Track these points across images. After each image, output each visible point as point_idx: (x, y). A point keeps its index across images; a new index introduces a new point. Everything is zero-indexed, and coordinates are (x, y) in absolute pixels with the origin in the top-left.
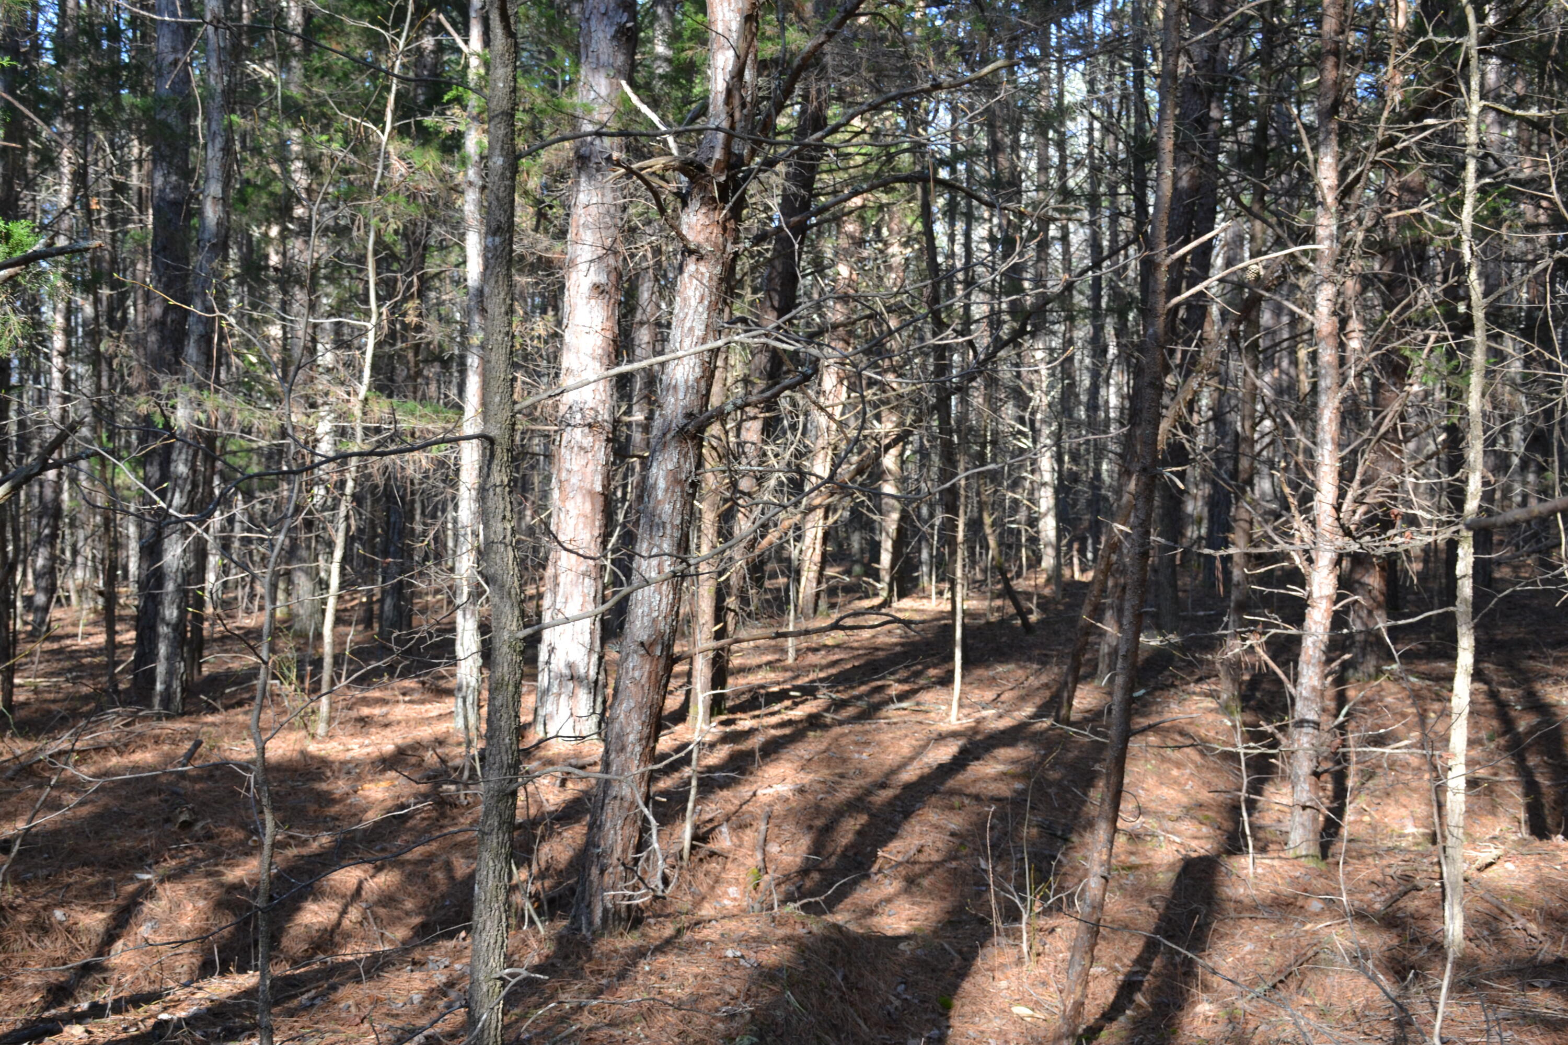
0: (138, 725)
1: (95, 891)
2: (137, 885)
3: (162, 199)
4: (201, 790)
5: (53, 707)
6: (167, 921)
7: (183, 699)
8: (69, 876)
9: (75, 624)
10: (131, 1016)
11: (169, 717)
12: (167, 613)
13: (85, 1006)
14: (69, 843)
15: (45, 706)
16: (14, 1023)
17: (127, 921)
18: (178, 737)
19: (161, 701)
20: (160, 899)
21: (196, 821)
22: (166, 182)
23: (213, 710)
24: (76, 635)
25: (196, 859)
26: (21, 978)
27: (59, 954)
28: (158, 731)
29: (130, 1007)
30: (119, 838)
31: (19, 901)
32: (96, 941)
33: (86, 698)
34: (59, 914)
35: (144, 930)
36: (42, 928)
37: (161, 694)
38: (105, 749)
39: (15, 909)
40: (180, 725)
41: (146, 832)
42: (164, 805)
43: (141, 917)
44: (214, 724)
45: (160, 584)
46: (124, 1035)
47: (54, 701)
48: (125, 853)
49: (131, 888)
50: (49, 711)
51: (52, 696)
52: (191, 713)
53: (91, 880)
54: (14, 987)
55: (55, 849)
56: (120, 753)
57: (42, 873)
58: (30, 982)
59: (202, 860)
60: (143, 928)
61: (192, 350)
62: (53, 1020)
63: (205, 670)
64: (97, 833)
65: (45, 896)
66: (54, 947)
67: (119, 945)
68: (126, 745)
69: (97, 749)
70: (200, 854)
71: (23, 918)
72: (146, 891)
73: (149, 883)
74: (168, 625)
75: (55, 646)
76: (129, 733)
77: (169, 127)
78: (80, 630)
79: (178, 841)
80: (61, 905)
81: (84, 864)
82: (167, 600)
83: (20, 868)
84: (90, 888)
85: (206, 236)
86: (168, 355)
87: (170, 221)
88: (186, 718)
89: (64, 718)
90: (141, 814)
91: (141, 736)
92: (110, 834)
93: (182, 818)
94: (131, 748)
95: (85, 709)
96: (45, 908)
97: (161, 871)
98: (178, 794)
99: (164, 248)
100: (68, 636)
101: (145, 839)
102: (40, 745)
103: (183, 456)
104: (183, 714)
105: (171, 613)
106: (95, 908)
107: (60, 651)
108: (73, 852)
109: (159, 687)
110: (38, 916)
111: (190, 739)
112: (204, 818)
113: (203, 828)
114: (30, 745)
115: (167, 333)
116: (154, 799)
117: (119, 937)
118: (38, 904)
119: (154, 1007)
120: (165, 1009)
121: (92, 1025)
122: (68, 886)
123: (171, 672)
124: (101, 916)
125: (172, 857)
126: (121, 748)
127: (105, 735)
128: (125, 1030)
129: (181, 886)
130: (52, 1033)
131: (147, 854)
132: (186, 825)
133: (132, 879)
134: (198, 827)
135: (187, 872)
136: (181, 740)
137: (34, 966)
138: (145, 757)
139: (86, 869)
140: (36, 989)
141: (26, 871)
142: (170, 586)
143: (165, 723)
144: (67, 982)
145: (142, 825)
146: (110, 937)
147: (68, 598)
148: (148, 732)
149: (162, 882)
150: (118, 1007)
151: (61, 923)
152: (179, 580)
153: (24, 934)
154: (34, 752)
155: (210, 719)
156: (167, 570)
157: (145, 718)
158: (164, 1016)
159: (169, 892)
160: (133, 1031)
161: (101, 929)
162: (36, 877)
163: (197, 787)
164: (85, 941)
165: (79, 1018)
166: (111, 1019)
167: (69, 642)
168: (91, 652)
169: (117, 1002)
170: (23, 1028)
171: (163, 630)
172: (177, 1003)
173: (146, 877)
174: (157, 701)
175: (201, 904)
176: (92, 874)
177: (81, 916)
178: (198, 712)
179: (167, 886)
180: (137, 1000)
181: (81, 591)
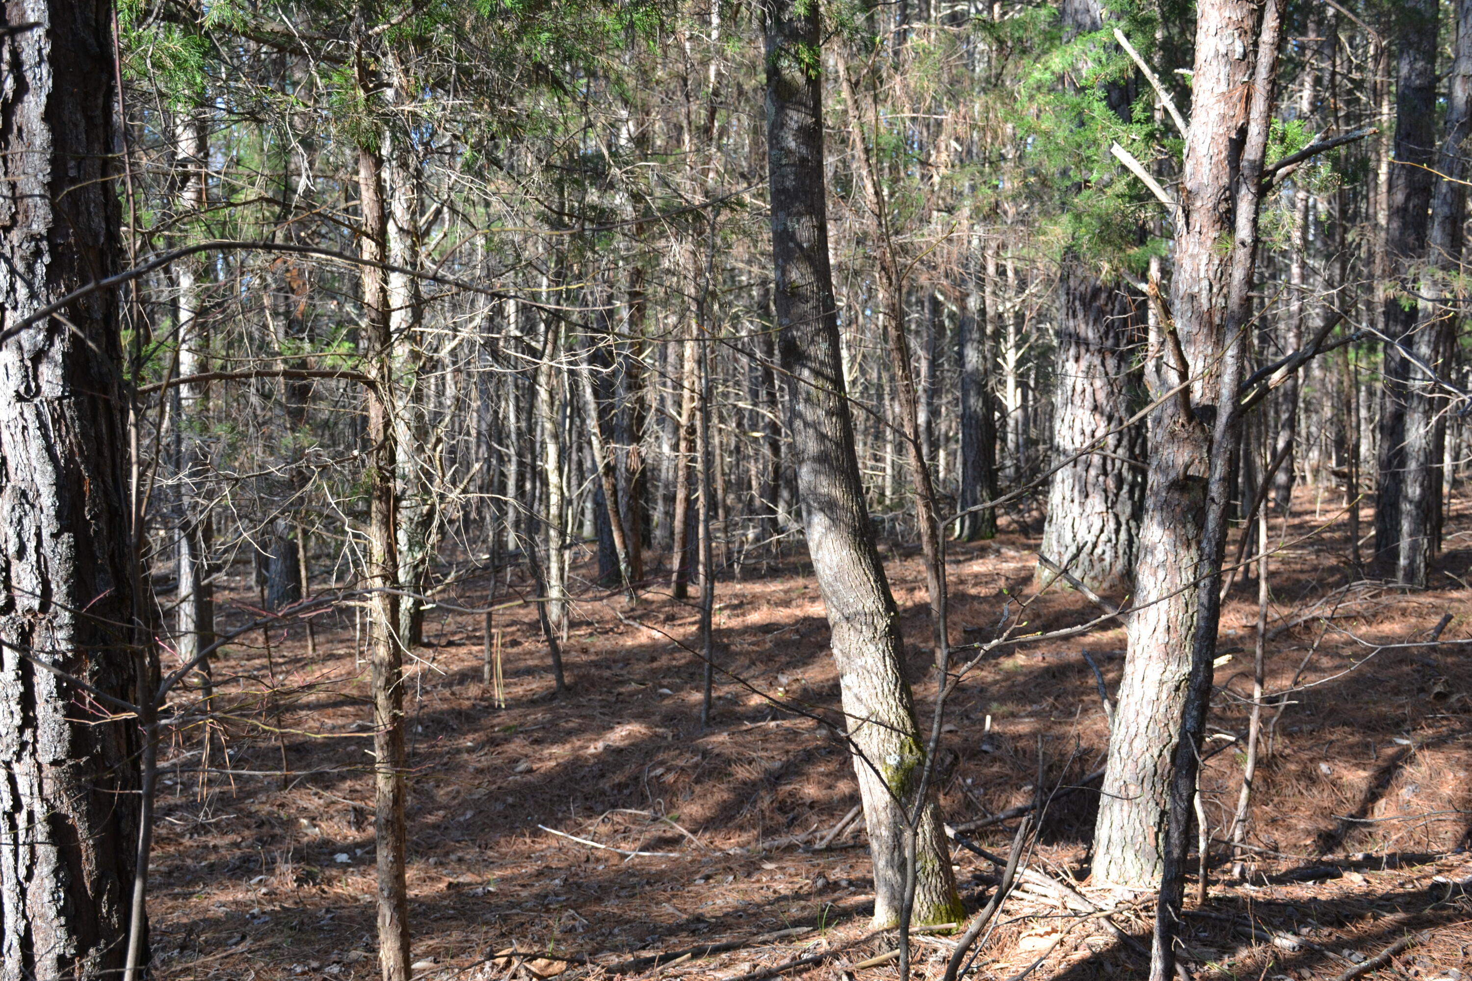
0: (1383, 598)
1: (1356, 750)
2: (1396, 749)
3: (1407, 87)
4: (1453, 664)
5: (1302, 577)
6: (1428, 787)
7: (1427, 574)
8: (1331, 733)
9: (1313, 501)
10: (1406, 872)
11: (1413, 592)
12: (1410, 491)
13: (1359, 856)
14: (1330, 703)
15: (1295, 576)
16: (1298, 861)
17: (1388, 782)
18: (1425, 611)
19: (1405, 575)
20: (1419, 765)
21: (1451, 693)
22: (1412, 69)
23: (1459, 587)
24: (1314, 512)
25: (1453, 730)
26: (1294, 821)
27: (1326, 804)
28: (1404, 604)
29: (1404, 864)
30: (1375, 703)
31: (1287, 751)
32: (1360, 797)
33: (1332, 570)
34: (1324, 767)
35: (1405, 793)
36: (1311, 779)
37: (1405, 568)
38: (1355, 618)
39: (1285, 758)
40: (1426, 599)
41: (1403, 699)
42: (1416, 676)
43: (1402, 780)
44: (1460, 601)
45: (1403, 463)
46: (1401, 890)
47: (1302, 571)
48: (1383, 717)
49: (1390, 751)
50: (1298, 581)
51: (1298, 567)
52: (1436, 589)
53: (1351, 739)
54: (1289, 828)
55: (1316, 707)
56: (1369, 623)
57: (1306, 728)
58: (1302, 826)
59: (1460, 732)
60: (1404, 791)
61: (1436, 234)
62: (1332, 864)
63: (1445, 547)
64: (1354, 696)
65: (1310, 749)
66: (1321, 797)
67: (1382, 803)
68: (1375, 615)
69: (1348, 618)
70: (1457, 726)
71: (1293, 767)
72: (1405, 756)
73: (1407, 749)
74: (1411, 502)
75: (1296, 521)
76: (1377, 604)
77: (1419, 12)
78: (1318, 507)
79: (1434, 711)
80: (1326, 759)
81: (1344, 724)
82: (1410, 479)
83: (1287, 721)
84: (1351, 747)
85: (1454, 116)
86: (1411, 240)
87: (1415, 107)
88: (1430, 592)
89: (1314, 589)
90: (1394, 682)
91: (1388, 607)
92: (1366, 699)
93: (1438, 689)
94: (1380, 618)
95: (1331, 580)
96: (1312, 760)
97: (1419, 739)
98: (1428, 665)
99: (1408, 135)
100: (1306, 513)
101: (1402, 706)
102: (1296, 610)
103: (1426, 338)
104: (1427, 588)
105: (1414, 491)
106: (1357, 766)
107: (1300, 526)
108: (1332, 711)
109: (1403, 562)
110: (1306, 767)
111: (1437, 614)
112: (1458, 691)
113: (1458, 700)
114: (1285, 611)
115: (1408, 218)
116: (1406, 669)
117: (1382, 796)
118: (1305, 756)
119: (1428, 868)
120: (1439, 872)
121: (1370, 875)
122: (1331, 742)
123: (1414, 548)
124: (1363, 774)
125: (1429, 726)
126: (1372, 618)
127: (1353, 604)
128: (1402, 885)
129: (1440, 755)
130: (1333, 877)
131: (1404, 721)
132: (1440, 696)
133: (1391, 743)
134: (1454, 699)
135: (1445, 742)
136: (1428, 614)
137: (1304, 812)
138: (1391, 628)
139: (1346, 729)
140: (1308, 833)
141: (1293, 724)
142: (1413, 465)
143: (1409, 597)
144: (1336, 831)
145: (1397, 692)
146: (1373, 796)
147: (1304, 478)
148: (1394, 603)
149: (1421, 748)
150: (1394, 861)
151: (1326, 776)
152: (1422, 459)
153: (1294, 782)
154: (1291, 616)
155: (1455, 594)
156: (1409, 450)
157: (1390, 591)
158: (1440, 879)
159: (1428, 760)
160: (1409, 887)
161: (1364, 786)
162: (1301, 731)
163: (1449, 660)
164: (1349, 795)
165: (1357, 867)
166: (1386, 873)
167: (1308, 518)
168: (1331, 528)
169: (1391, 856)
170: (1306, 868)
171: (1406, 507)
172: (1451, 868)
173: (1405, 742)
174: (1400, 574)
175: (1462, 774)
176: (1352, 734)
177: (1345, 772)
178: (1443, 588)
179: (1426, 753)
180: (1411, 859)
181: (1316, 472)
